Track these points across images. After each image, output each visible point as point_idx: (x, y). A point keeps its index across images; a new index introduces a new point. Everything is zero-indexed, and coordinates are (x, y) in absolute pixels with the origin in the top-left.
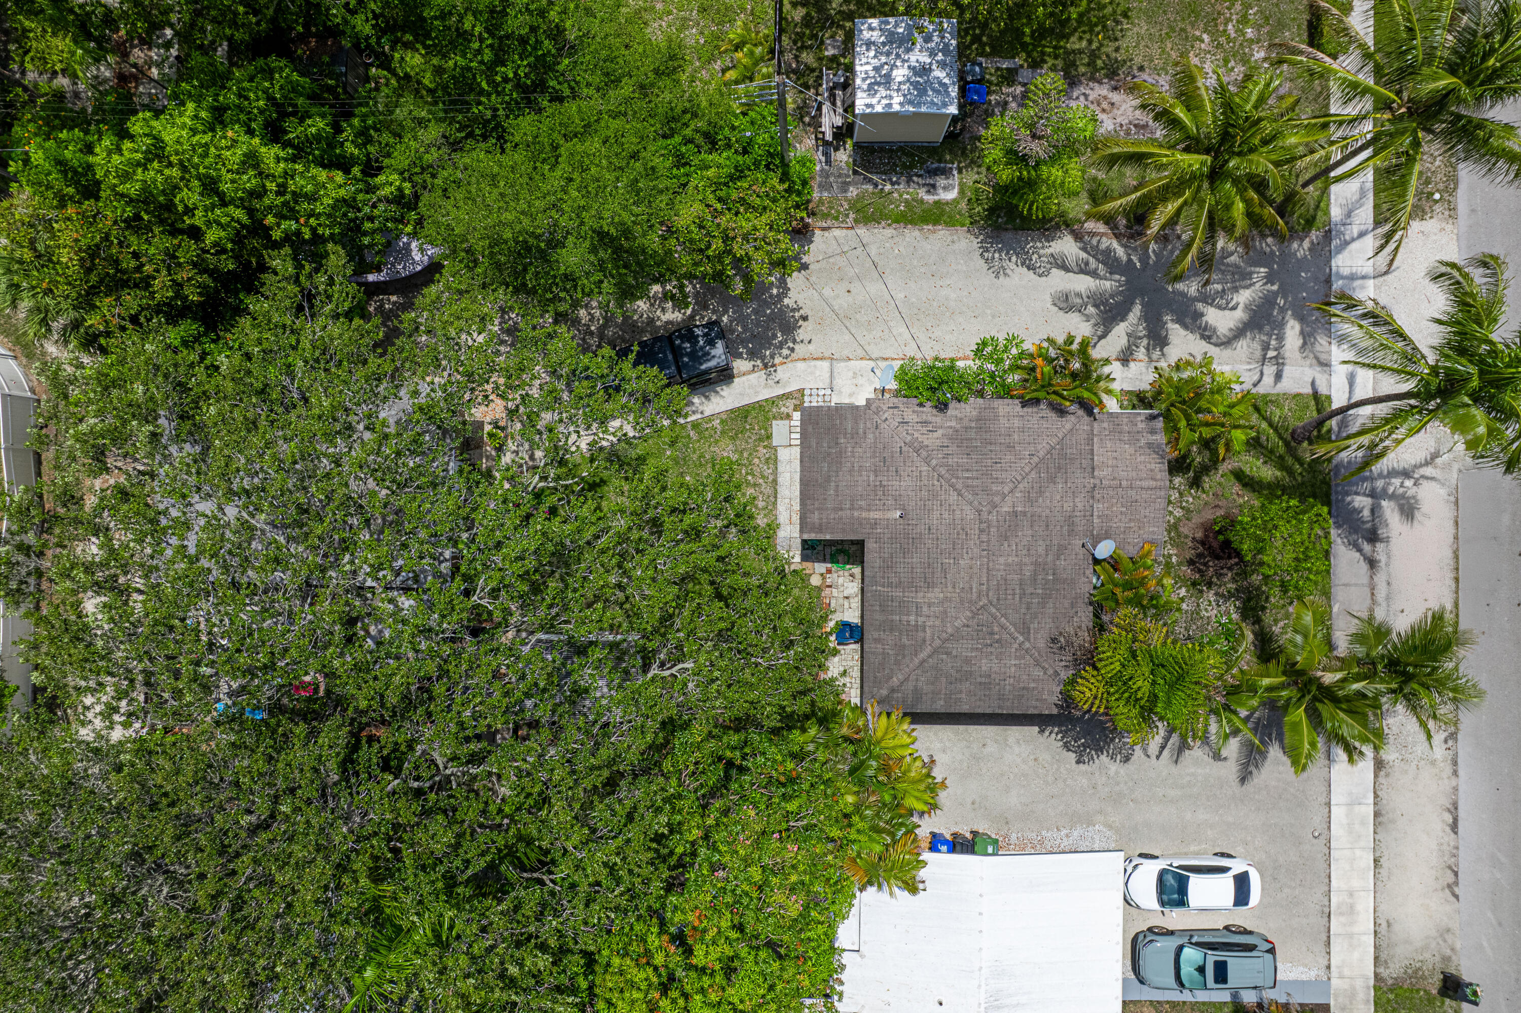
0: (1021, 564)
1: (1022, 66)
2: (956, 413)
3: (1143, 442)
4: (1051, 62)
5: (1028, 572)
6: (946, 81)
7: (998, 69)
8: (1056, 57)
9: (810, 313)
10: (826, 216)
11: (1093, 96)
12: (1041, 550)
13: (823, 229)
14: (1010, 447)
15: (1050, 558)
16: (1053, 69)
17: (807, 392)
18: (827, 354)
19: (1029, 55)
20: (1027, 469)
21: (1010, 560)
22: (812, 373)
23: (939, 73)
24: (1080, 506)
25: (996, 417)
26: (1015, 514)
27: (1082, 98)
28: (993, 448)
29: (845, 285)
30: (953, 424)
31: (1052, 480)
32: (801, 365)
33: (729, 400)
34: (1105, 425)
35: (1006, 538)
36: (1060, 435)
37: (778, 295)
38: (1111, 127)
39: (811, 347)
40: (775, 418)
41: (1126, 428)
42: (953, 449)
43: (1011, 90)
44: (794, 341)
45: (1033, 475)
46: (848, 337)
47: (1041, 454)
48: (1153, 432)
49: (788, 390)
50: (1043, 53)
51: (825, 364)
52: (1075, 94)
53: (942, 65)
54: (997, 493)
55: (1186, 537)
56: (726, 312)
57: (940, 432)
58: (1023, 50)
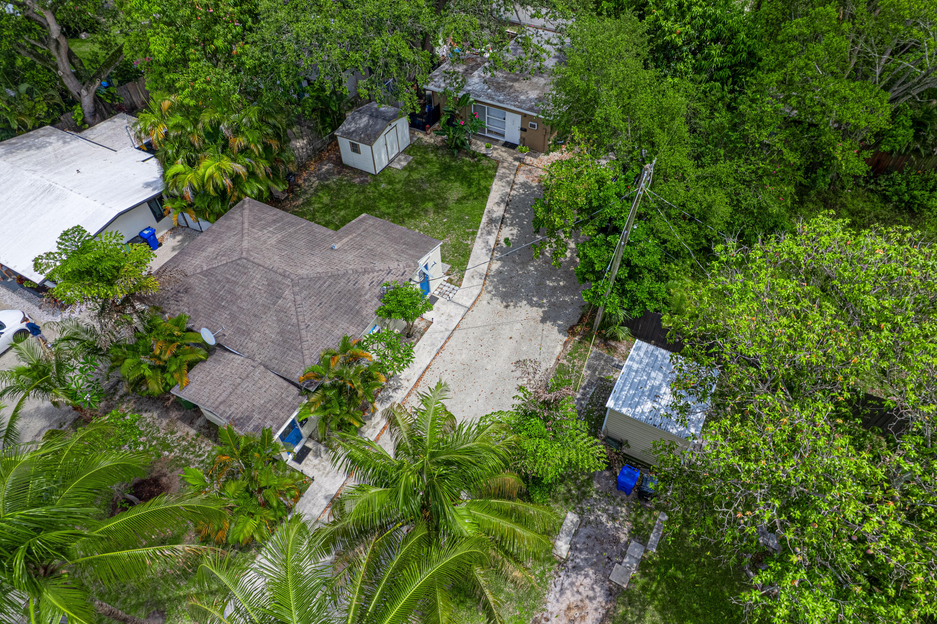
0: (247, 287)
1: (646, 551)
2: (374, 302)
3: (256, 416)
4: (642, 581)
5: (238, 290)
6: (639, 409)
7: (651, 528)
8: (644, 589)
9: (508, 311)
10: (575, 350)
11: (590, 606)
12: (244, 305)
13: (565, 343)
14: (323, 318)
15: (235, 308)
16: (633, 580)
17: (457, 288)
18: (474, 308)
19: (654, 563)
20: (301, 318)
21: (254, 281)
22: (467, 295)
23: (648, 406)
24: (250, 345)
25: (352, 323)
26: (279, 298)
27: (591, 593)
28: (333, 308)
29: (516, 337)
30: (367, 297)
31: (281, 333)
32: (476, 292)
33: (478, 251)
34: (290, 399)
35: (269, 285)
36: (306, 352)
37: (531, 299)
38: (550, 607)
39: (485, 302)
40: (452, 267)
41: (275, 411)
42: (350, 286)
43: (626, 530)
44: (494, 295)
45: (294, 320)
46: (479, 324)
47: (303, 332)
48: (256, 428)
49: (464, 280)
50: (653, 579)
51: (468, 304)
52: (597, 589)
53: (655, 411)
54: (300, 292)
55: (172, 471)
56: (536, 270)
57: (367, 286)
58: (662, 562)
